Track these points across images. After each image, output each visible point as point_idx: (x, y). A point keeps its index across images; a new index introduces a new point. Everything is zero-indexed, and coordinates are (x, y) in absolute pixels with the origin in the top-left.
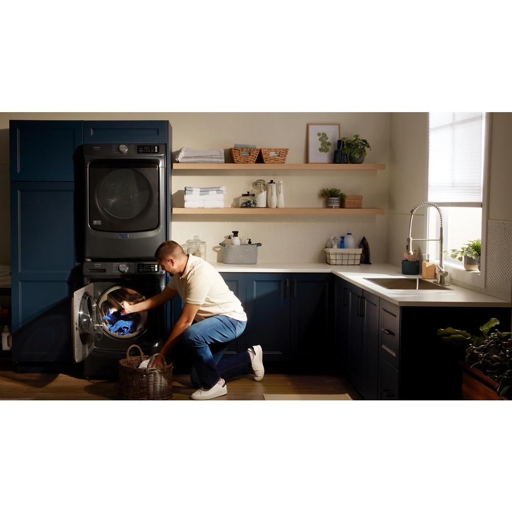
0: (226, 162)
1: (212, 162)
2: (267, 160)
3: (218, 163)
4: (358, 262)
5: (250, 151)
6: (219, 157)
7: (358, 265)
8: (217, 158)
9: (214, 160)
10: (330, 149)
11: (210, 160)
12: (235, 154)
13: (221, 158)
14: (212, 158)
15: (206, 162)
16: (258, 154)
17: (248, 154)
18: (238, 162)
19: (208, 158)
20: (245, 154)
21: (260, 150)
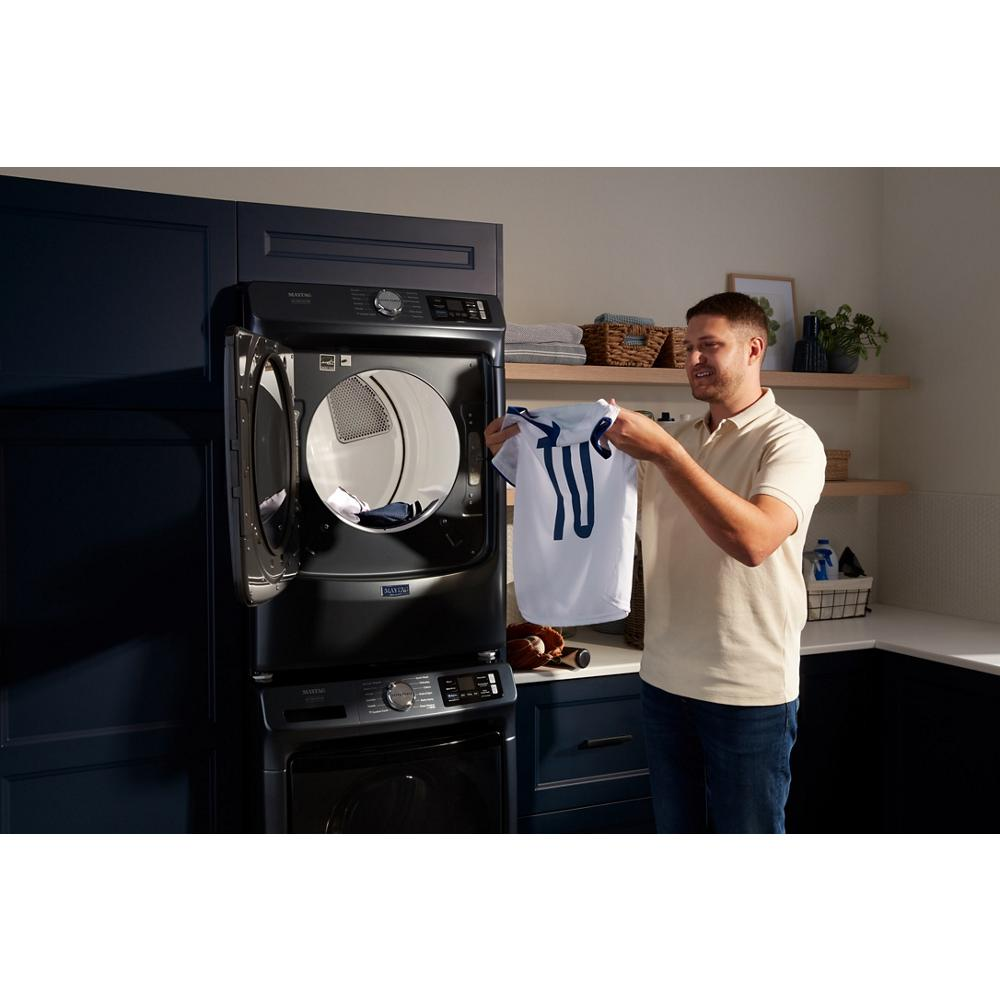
0: (589, 362)
1: (554, 361)
2: (680, 358)
3: (569, 363)
4: (861, 611)
5: (645, 333)
6: (571, 346)
7: (862, 616)
8: (567, 350)
9: (562, 354)
10: (777, 338)
11: (550, 354)
12: (612, 340)
13: (577, 350)
14: (556, 349)
15: (540, 361)
16: (663, 342)
17: (639, 343)
18: (615, 363)
19: (544, 348)
20: (632, 341)
21: (671, 330)
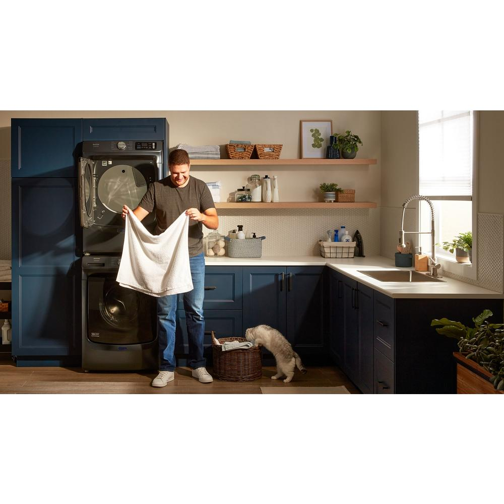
0: (222, 158)
1: (208, 158)
2: (262, 155)
3: (214, 159)
4: (352, 255)
5: (245, 147)
6: (215, 152)
7: (352, 258)
8: (213, 154)
9: (210, 156)
10: (323, 145)
11: (206, 156)
12: (231, 150)
13: (217, 154)
14: (208, 154)
15: (202, 158)
16: (252, 150)
17: (243, 150)
18: (234, 158)
19: (204, 154)
20: (240, 150)
21: (255, 146)
